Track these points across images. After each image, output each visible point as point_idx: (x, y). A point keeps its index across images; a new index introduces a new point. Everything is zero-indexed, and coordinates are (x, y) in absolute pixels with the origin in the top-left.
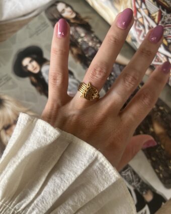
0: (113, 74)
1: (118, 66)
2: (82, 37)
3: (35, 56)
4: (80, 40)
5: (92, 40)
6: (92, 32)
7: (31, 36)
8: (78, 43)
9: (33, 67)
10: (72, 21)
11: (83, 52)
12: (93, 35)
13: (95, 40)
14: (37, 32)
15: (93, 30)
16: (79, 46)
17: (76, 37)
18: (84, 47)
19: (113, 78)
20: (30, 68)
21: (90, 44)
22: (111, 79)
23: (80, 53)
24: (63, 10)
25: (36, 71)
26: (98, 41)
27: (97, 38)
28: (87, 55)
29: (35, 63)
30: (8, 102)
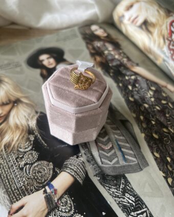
0: (137, 85)
1: (144, 80)
2: (109, 51)
3: (55, 55)
4: (106, 52)
5: (120, 54)
6: (121, 49)
7: (58, 41)
8: (104, 54)
9: (49, 62)
10: (102, 38)
11: (107, 62)
12: (121, 51)
13: (122, 55)
14: (65, 39)
15: (122, 48)
16: (104, 56)
17: (103, 49)
18: (110, 58)
19: (137, 89)
20: (45, 63)
21: (117, 57)
22: (134, 89)
23: (104, 61)
24: (96, 30)
25: (51, 67)
26: (125, 56)
27: (125, 54)
28: (110, 65)
29: (52, 60)
30: (6, 84)
